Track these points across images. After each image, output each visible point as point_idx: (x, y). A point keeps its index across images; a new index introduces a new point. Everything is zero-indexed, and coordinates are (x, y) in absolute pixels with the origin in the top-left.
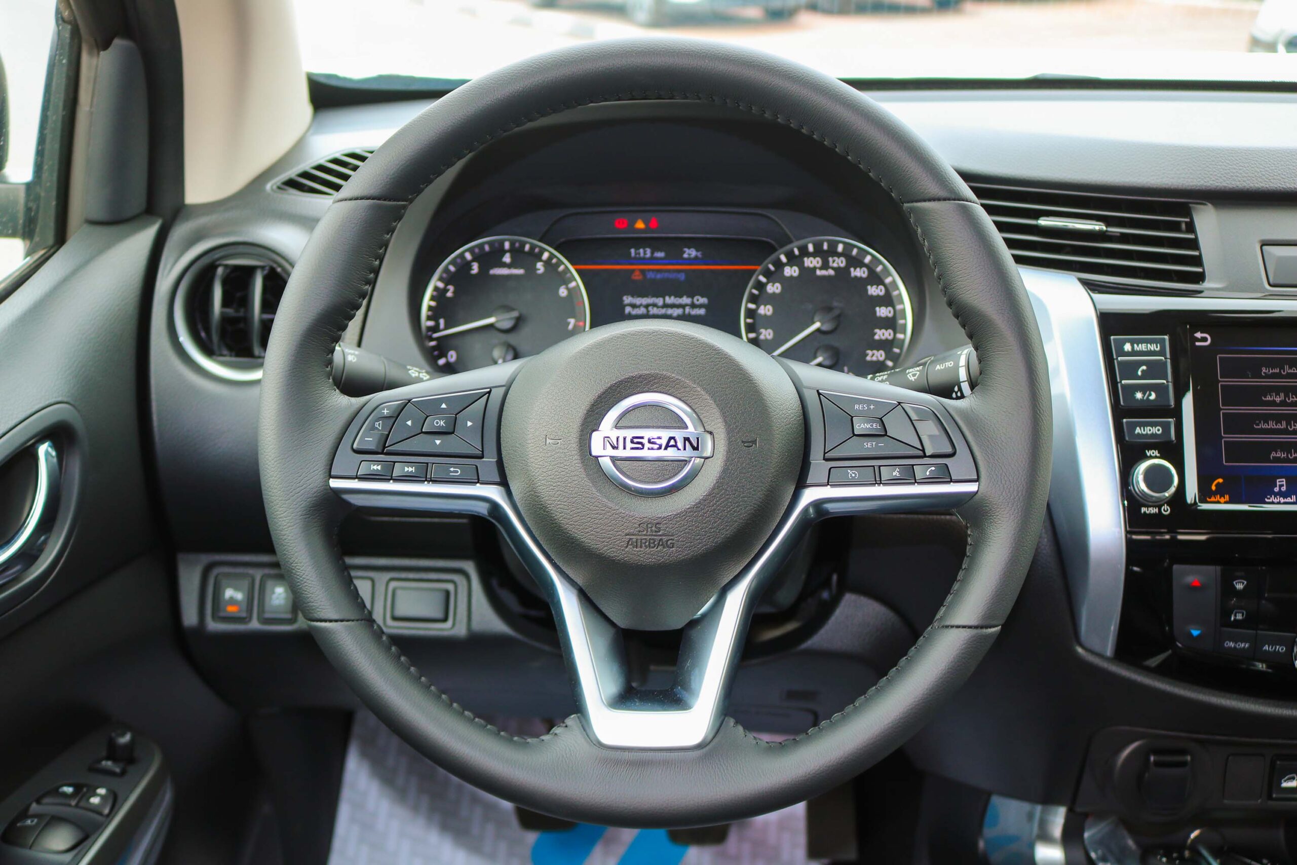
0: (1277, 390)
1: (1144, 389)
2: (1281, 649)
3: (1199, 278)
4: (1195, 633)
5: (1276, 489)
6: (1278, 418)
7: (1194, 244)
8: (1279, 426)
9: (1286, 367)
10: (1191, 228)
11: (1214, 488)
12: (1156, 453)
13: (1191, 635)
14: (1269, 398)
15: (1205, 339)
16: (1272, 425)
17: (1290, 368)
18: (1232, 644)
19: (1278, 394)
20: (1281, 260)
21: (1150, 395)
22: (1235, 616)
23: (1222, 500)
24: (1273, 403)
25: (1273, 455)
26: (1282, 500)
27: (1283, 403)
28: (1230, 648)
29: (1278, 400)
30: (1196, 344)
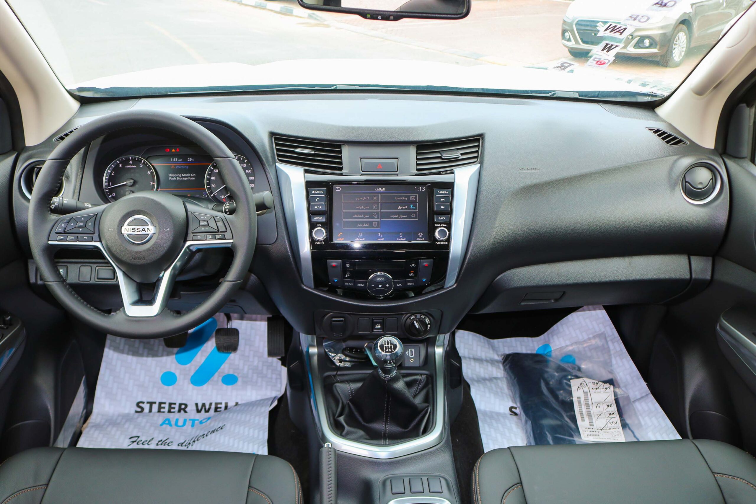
0: (361, 205)
1: (317, 205)
2: (363, 285)
3: (341, 169)
4: (336, 281)
5: (359, 236)
6: (360, 214)
7: (341, 158)
8: (361, 216)
9: (364, 198)
10: (340, 152)
11: (339, 236)
12: (320, 225)
13: (335, 281)
14: (358, 207)
15: (339, 189)
16: (358, 216)
17: (365, 198)
18: (348, 284)
19: (361, 206)
20: (366, 163)
21: (319, 207)
22: (347, 275)
23: (342, 240)
24: (359, 209)
25: (358, 225)
26: (360, 240)
27: (363, 209)
28: (347, 285)
29: (361, 208)
30: (336, 190)
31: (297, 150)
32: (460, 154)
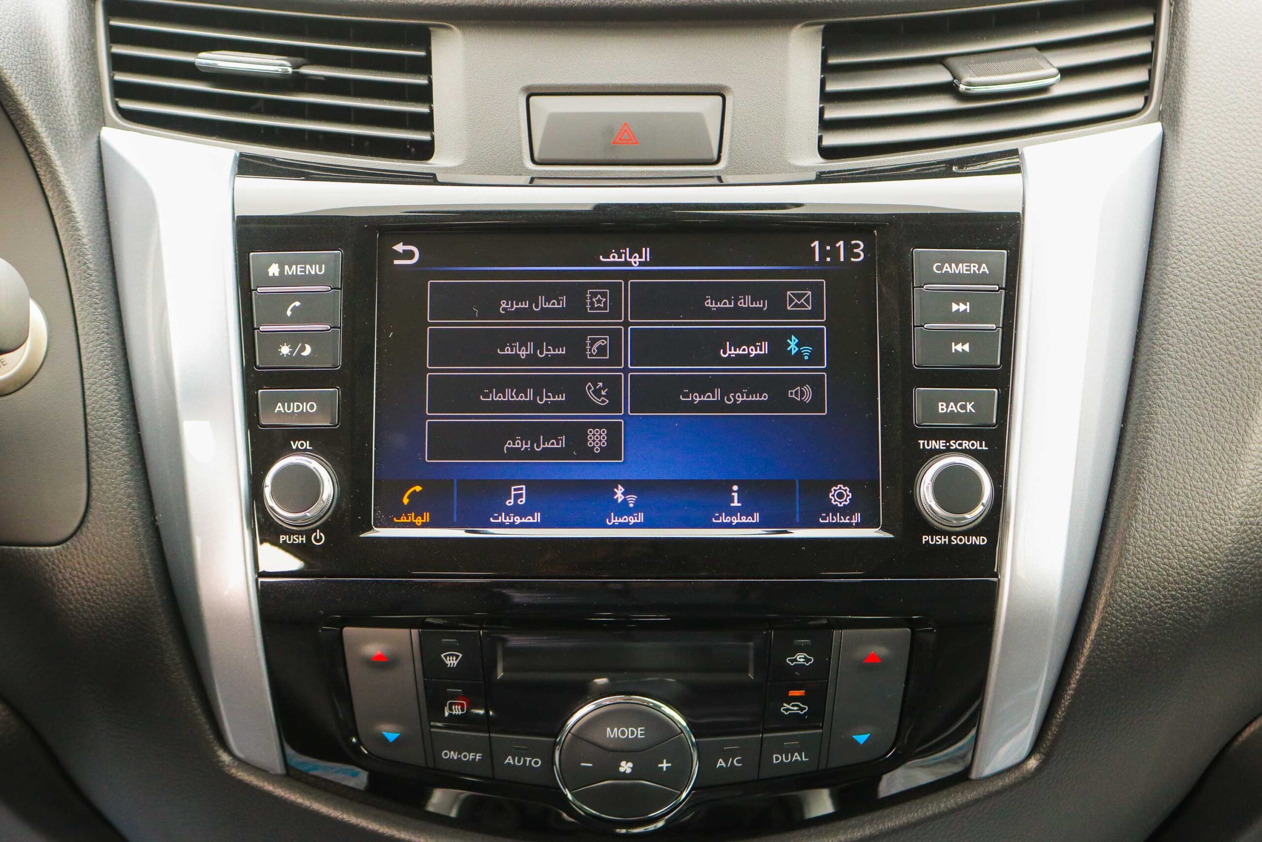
0: (523, 337)
1: (293, 338)
2: (536, 763)
3: (425, 151)
4: (391, 736)
5: (510, 502)
6: (520, 384)
7: (424, 94)
8: (522, 398)
9: (541, 299)
10: (424, 66)
11: (406, 501)
12: (307, 445)
13: (385, 740)
14: (508, 351)
15: (409, 255)
16: (510, 395)
17: (548, 300)
18: (453, 755)
19: (523, 344)
20: (554, 119)
21: (303, 349)
22: (451, 709)
23: (419, 521)
24: (515, 360)
25: (509, 444)
26: (518, 521)
27: (532, 359)
28: (451, 760)
29: (523, 353)
30: (396, 262)
31: (205, 59)
32: (1055, 71)
